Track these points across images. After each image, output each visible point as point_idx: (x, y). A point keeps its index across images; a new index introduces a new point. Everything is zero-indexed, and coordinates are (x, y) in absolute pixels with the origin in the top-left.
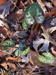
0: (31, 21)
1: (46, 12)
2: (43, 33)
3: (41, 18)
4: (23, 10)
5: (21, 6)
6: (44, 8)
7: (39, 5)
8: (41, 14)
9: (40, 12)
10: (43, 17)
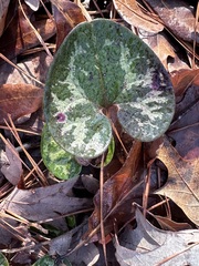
0: (89, 135)
1: (170, 59)
2: (172, 181)
3: (150, 105)
4: (42, 62)
5: (26, 41)
6: (155, 43)
7: (129, 26)
8: (147, 81)
9: (139, 69)
10: (164, 100)
